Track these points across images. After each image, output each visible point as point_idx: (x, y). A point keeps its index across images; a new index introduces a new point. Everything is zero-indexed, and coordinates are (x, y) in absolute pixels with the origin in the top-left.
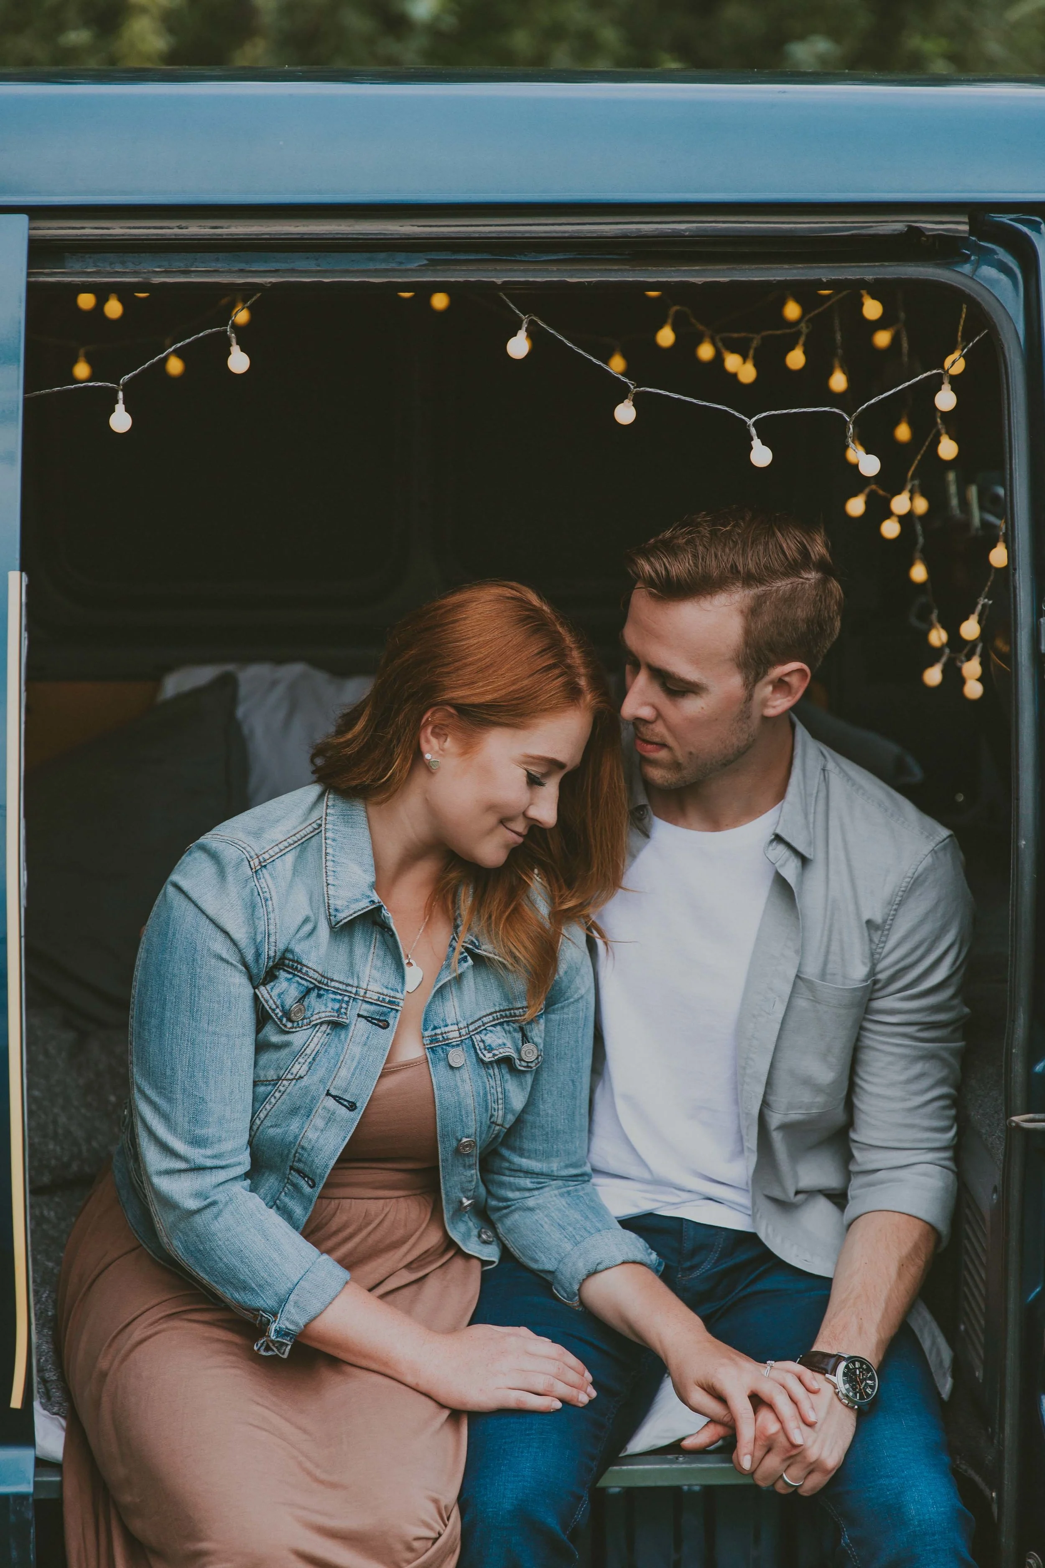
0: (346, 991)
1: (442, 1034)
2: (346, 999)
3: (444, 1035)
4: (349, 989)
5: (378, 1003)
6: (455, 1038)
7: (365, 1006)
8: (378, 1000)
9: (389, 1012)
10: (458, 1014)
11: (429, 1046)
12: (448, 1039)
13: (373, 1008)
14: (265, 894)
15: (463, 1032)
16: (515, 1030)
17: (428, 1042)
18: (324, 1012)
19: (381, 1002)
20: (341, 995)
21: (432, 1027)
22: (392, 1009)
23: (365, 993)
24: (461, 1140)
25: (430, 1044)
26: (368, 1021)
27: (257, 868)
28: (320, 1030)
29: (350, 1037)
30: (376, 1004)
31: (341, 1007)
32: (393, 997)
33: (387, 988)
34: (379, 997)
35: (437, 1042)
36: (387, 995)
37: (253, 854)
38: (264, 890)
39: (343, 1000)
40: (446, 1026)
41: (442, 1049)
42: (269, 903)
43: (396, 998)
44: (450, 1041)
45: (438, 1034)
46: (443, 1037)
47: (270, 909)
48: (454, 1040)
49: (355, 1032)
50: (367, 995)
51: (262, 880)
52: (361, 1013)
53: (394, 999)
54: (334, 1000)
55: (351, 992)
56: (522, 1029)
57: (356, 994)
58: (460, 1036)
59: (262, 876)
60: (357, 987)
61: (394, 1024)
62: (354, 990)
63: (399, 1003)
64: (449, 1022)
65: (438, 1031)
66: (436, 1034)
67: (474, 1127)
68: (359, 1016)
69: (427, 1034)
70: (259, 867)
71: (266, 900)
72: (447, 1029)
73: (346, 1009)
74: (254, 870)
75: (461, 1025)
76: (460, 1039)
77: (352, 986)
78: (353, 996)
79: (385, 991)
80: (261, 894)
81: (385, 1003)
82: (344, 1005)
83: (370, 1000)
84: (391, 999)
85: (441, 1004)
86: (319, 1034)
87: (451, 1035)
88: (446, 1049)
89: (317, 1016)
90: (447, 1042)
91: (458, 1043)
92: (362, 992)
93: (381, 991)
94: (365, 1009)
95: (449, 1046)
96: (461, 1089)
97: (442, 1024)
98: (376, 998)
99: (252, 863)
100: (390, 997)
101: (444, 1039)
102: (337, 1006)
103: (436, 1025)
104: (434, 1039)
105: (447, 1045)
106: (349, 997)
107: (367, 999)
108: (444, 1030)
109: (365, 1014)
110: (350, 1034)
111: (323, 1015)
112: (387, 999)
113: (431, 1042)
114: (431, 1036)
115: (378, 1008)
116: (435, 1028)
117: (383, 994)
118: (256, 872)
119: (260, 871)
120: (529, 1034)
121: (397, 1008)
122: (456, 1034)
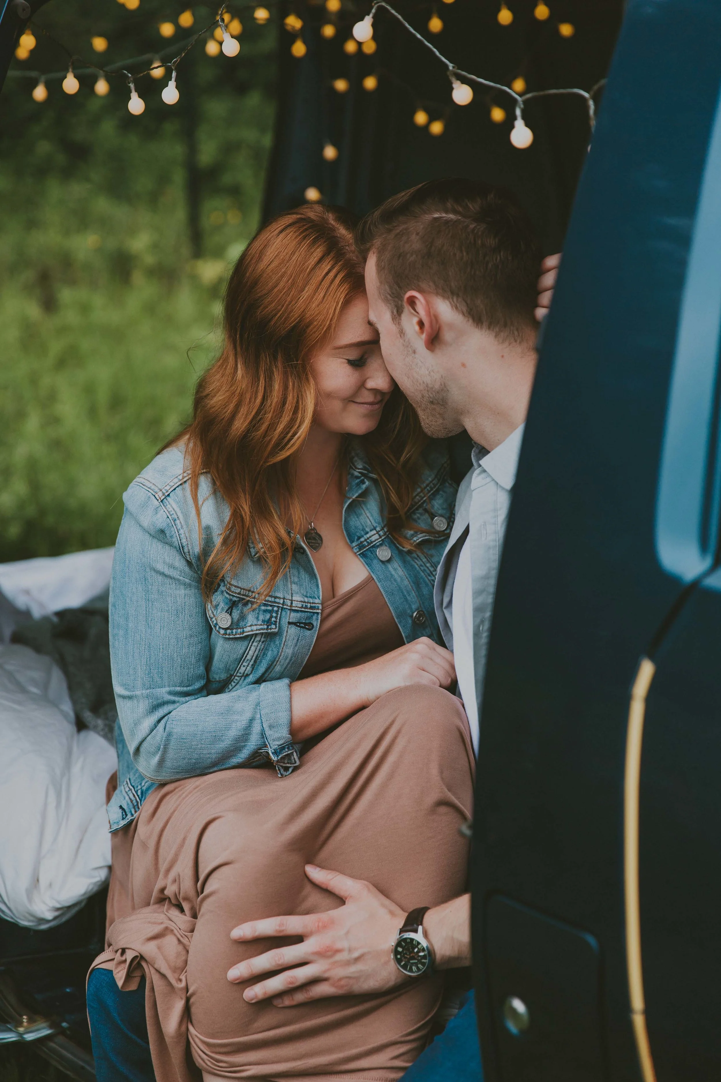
0: (275, 602)
1: (366, 540)
2: (275, 609)
3: (368, 541)
4: (277, 600)
5: (303, 609)
6: (377, 539)
7: (293, 614)
8: (302, 607)
9: (312, 616)
10: (373, 521)
11: (359, 553)
12: (372, 542)
13: (299, 615)
14: (173, 516)
15: (381, 533)
16: (421, 514)
17: (357, 550)
18: (256, 625)
19: (305, 608)
20: (271, 606)
21: (356, 538)
22: (314, 613)
23: (292, 603)
24: (412, 616)
25: (360, 551)
26: (297, 626)
27: (162, 499)
28: (256, 640)
29: (283, 642)
30: (301, 611)
31: (271, 617)
32: (313, 603)
33: (306, 597)
34: (303, 605)
35: (365, 548)
36: (308, 603)
37: (156, 490)
38: (171, 513)
39: (273, 609)
40: (367, 533)
41: (370, 551)
42: (178, 522)
43: (315, 603)
44: (374, 543)
45: (363, 542)
46: (368, 542)
47: (179, 527)
48: (377, 541)
49: (287, 638)
50: (294, 605)
51: (169, 506)
52: (291, 621)
53: (314, 605)
54: (265, 611)
55: (279, 603)
56: (426, 511)
57: (283, 604)
58: (380, 537)
59: (167, 503)
60: (284, 599)
61: (317, 625)
62: (281, 601)
63: (318, 607)
64: (368, 530)
65: (362, 539)
66: (361, 542)
67: (418, 601)
68: (289, 623)
69: (354, 544)
70: (164, 497)
71: (174, 520)
72: (368, 536)
73: (276, 617)
74: (160, 501)
75: (378, 529)
76: (380, 540)
77: (280, 598)
78: (281, 606)
79: (306, 600)
80: (170, 517)
81: (307, 608)
82: (274, 615)
83: (296, 608)
84: (312, 605)
85: (357, 519)
86: (255, 644)
87: (373, 538)
88: (373, 551)
89: (249, 629)
90: (372, 545)
91: (380, 542)
92: (289, 603)
93: (302, 600)
94: (294, 617)
95: (375, 547)
96: (396, 576)
97: (363, 533)
98: (300, 606)
99: (156, 496)
100: (310, 603)
101: (369, 544)
102: (268, 616)
103: (359, 535)
104: (361, 546)
105: (373, 547)
106: (278, 607)
107: (294, 608)
108: (366, 537)
109: (294, 620)
110: (284, 640)
111: (255, 628)
112: (309, 605)
113: (360, 550)
114: (358, 545)
115: (303, 614)
116: (359, 538)
117: (305, 602)
118: (162, 501)
119: (165, 500)
120: (433, 511)
121: (318, 611)
122: (377, 536)
